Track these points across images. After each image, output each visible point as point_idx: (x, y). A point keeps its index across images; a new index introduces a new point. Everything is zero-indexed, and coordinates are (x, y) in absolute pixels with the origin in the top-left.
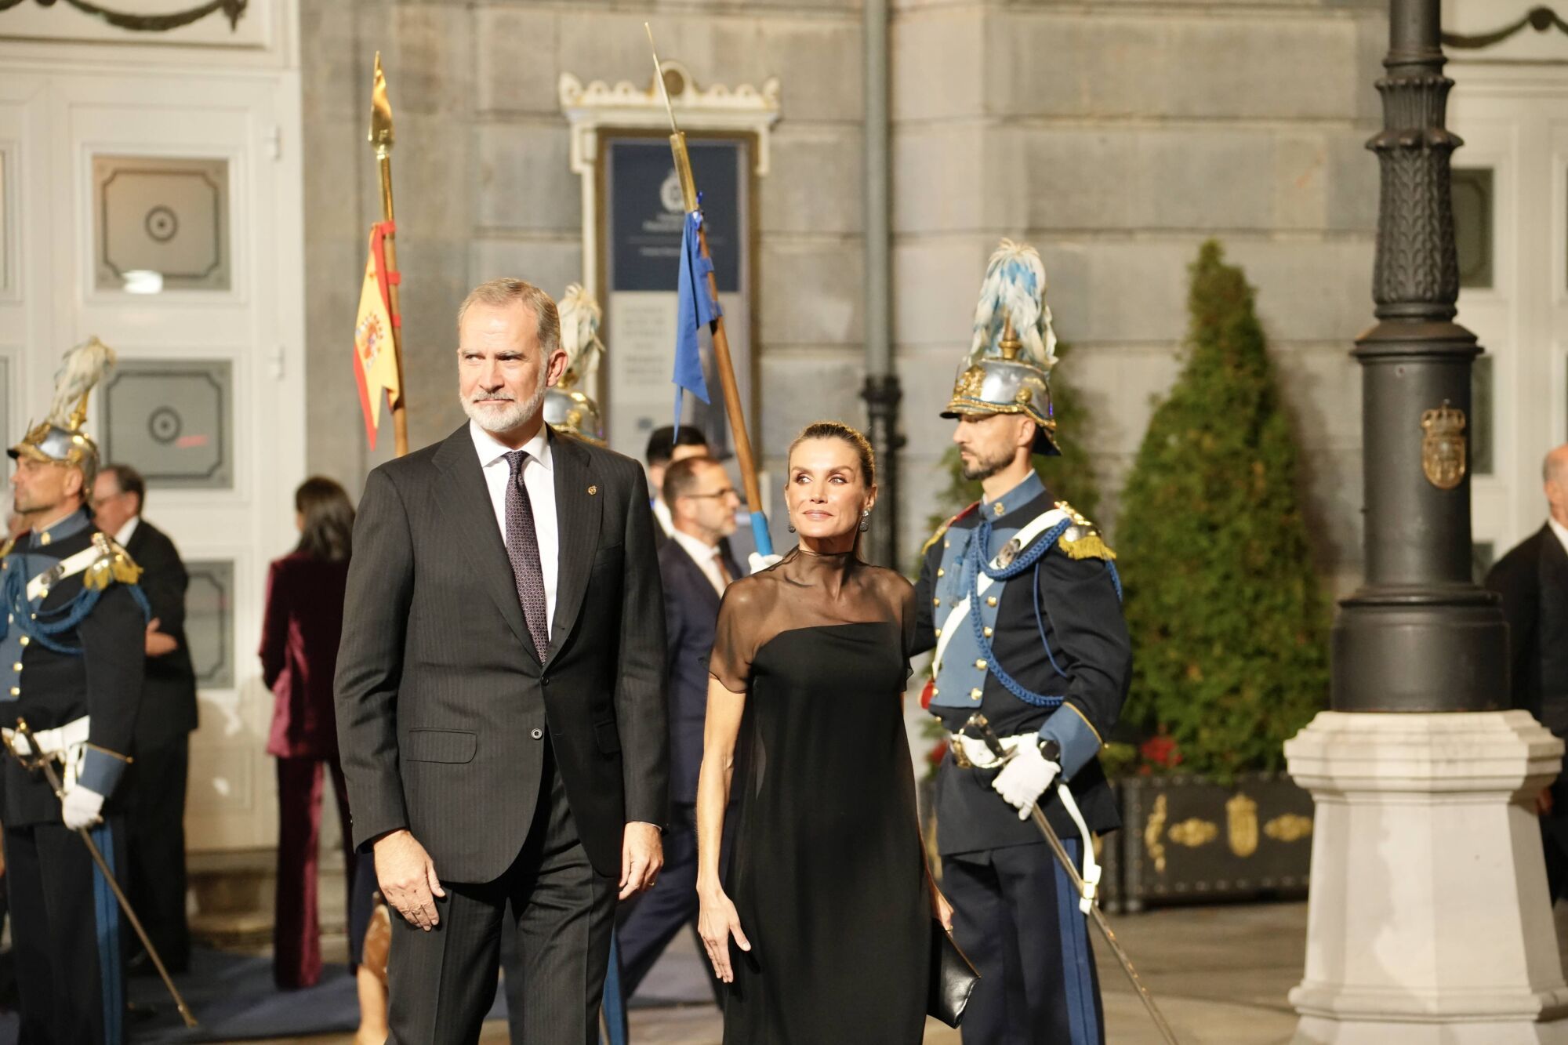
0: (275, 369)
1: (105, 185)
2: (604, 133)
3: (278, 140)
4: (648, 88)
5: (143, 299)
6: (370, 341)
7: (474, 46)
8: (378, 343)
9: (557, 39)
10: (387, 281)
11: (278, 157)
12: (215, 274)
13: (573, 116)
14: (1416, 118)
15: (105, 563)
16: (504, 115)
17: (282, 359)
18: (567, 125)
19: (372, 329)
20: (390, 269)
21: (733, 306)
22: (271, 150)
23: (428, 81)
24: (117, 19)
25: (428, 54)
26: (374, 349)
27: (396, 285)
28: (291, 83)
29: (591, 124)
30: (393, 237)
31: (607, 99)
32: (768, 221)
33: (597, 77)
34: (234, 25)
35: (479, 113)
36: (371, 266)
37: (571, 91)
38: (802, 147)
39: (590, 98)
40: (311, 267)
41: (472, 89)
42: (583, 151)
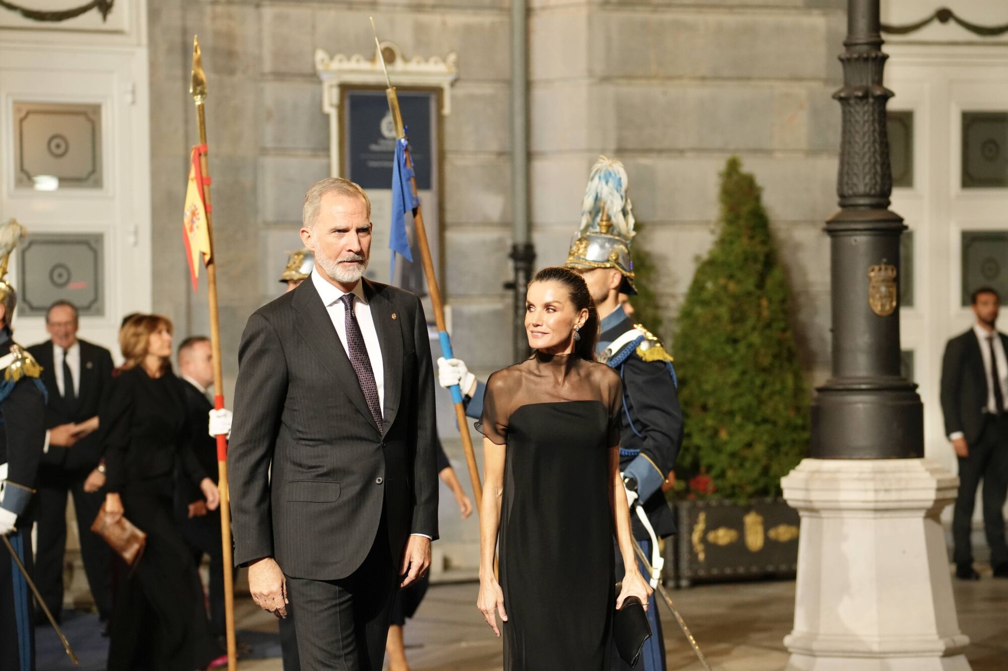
0: (131, 239)
1: (21, 121)
2: (345, 88)
3: (133, 92)
4: (372, 59)
5: (46, 194)
6: (192, 222)
7: (260, 31)
8: (197, 223)
9: (314, 27)
10: (203, 182)
11: (133, 103)
12: (92, 178)
13: (324, 77)
14: (864, 79)
15: (19, 364)
16: (279, 76)
17: (136, 233)
18: (320, 82)
19: (194, 214)
20: (204, 174)
21: (427, 199)
22: (129, 98)
23: (231, 54)
24: (29, 14)
25: (230, 36)
26: (195, 226)
27: (208, 185)
28: (142, 56)
29: (336, 82)
30: (206, 155)
31: (346, 65)
32: (450, 144)
33: (340, 51)
34: (105, 17)
35: (263, 75)
36: (193, 174)
37: (323, 61)
38: (471, 97)
39: (335, 65)
40: (155, 174)
41: (259, 59)
42: (330, 100)
